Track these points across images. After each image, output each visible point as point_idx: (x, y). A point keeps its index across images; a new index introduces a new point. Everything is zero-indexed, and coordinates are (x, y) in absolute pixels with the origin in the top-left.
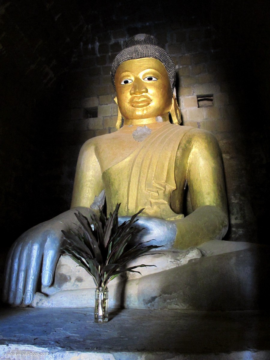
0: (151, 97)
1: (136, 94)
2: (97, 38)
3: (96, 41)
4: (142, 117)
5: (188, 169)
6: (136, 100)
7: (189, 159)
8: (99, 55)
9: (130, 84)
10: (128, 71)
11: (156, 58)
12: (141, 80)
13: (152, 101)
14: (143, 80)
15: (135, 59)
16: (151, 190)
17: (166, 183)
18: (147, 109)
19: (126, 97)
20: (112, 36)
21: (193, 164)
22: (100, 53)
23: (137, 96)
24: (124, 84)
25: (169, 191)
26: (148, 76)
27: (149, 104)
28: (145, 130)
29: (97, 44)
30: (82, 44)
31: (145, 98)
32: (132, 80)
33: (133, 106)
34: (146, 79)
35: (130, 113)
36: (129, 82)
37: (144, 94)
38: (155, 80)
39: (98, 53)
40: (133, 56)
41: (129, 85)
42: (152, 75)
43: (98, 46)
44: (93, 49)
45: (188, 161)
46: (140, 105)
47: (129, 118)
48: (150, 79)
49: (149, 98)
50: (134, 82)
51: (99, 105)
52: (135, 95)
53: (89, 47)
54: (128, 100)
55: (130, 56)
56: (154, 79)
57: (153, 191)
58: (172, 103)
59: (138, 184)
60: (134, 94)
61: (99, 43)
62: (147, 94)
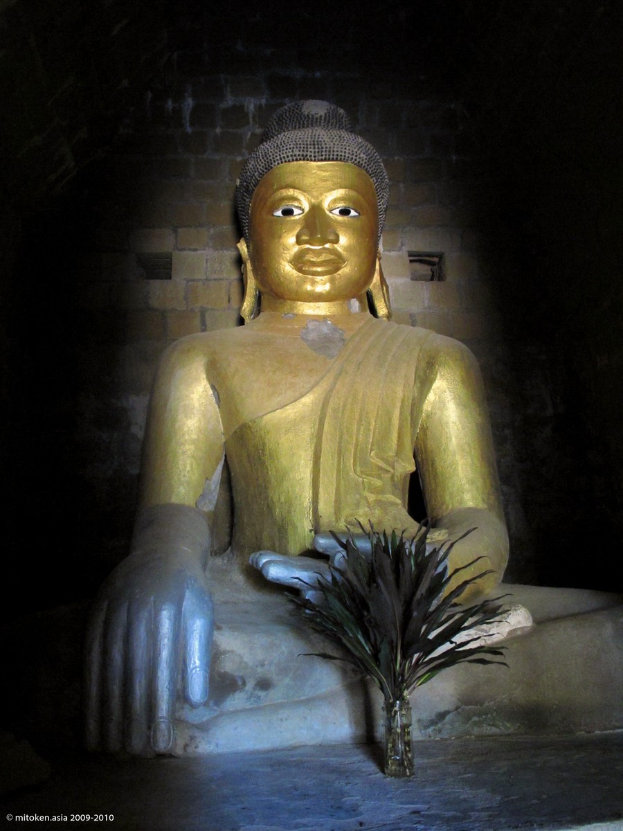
0: (344, 255)
1: (311, 244)
2: (189, 87)
6: (310, 257)
7: (426, 401)
9: (297, 217)
10: (294, 188)
11: (359, 165)
12: (324, 211)
13: (344, 262)
14: (327, 212)
15: (311, 160)
16: (367, 473)
17: (396, 458)
19: (286, 248)
21: (435, 414)
22: (192, 124)
24: (281, 215)
25: (400, 476)
26: (341, 205)
27: (338, 269)
28: (325, 329)
32: (303, 210)
33: (300, 270)
34: (337, 212)
35: (294, 286)
36: (295, 214)
38: (354, 216)
39: (188, 124)
40: (309, 154)
41: (296, 222)
42: (349, 205)
43: (191, 107)
44: (178, 112)
45: (424, 407)
46: (319, 269)
47: (286, 297)
48: (345, 212)
49: (339, 256)
50: (307, 213)
51: (174, 249)
52: (307, 246)
53: (167, 106)
54: (288, 255)
55: (301, 153)
56: (353, 213)
57: (371, 475)
59: (339, 458)
60: (307, 242)
61: (193, 100)
62: (336, 246)
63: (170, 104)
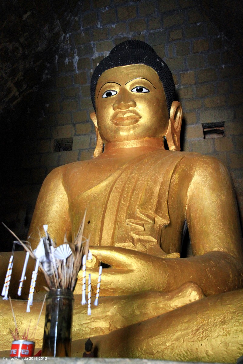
0: (141, 113)
1: (121, 109)
2: (76, 50)
3: (75, 55)
4: (127, 138)
5: (188, 205)
6: (121, 116)
7: (189, 190)
8: (77, 72)
12: (128, 91)
13: (140, 117)
14: (130, 91)
16: (134, 222)
17: (155, 215)
18: (134, 128)
19: (108, 113)
20: (95, 48)
21: (195, 196)
22: (79, 69)
23: (122, 111)
24: (106, 97)
25: (160, 226)
26: (138, 86)
27: (137, 121)
29: (77, 58)
30: (57, 57)
31: (132, 113)
33: (116, 124)
34: (135, 90)
35: (112, 134)
37: (131, 108)
39: (77, 69)
41: (113, 98)
42: (142, 85)
43: (77, 60)
44: (71, 63)
45: (189, 193)
46: (126, 122)
48: (140, 90)
49: (137, 114)
50: (119, 93)
51: (74, 135)
52: (119, 110)
53: (65, 62)
54: (110, 117)
58: (168, 126)
59: (117, 214)
60: (119, 108)
61: (78, 57)
62: (135, 108)
63: (67, 61)
